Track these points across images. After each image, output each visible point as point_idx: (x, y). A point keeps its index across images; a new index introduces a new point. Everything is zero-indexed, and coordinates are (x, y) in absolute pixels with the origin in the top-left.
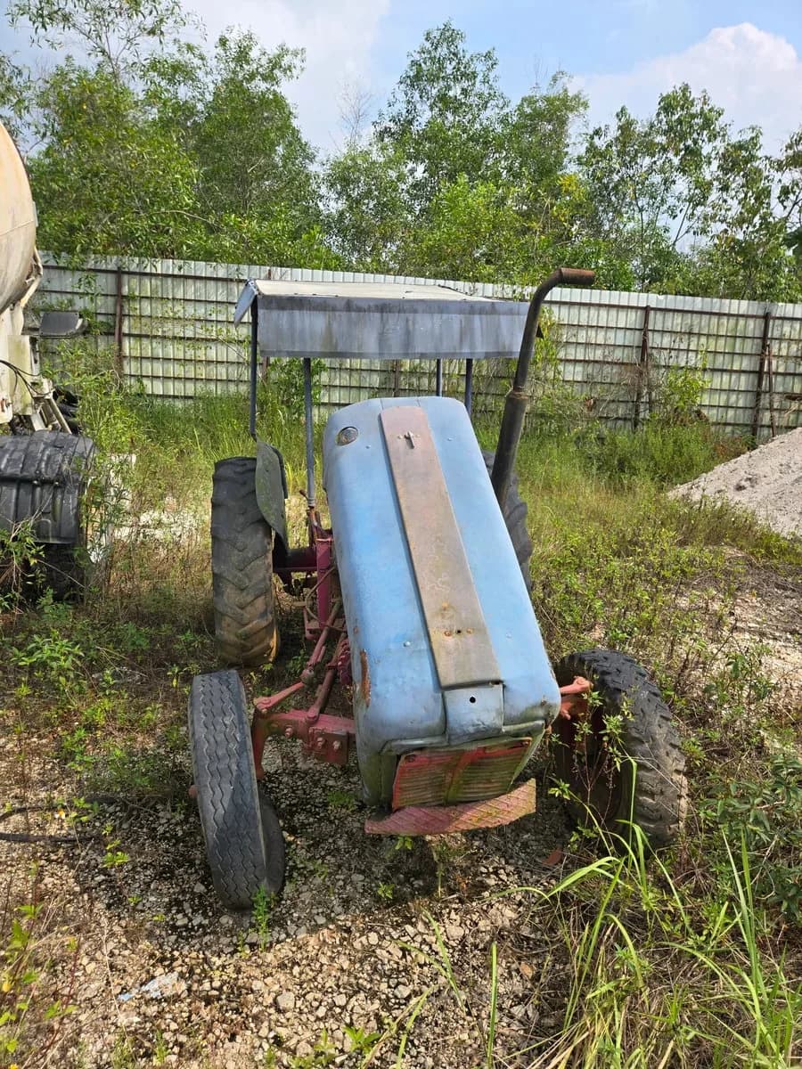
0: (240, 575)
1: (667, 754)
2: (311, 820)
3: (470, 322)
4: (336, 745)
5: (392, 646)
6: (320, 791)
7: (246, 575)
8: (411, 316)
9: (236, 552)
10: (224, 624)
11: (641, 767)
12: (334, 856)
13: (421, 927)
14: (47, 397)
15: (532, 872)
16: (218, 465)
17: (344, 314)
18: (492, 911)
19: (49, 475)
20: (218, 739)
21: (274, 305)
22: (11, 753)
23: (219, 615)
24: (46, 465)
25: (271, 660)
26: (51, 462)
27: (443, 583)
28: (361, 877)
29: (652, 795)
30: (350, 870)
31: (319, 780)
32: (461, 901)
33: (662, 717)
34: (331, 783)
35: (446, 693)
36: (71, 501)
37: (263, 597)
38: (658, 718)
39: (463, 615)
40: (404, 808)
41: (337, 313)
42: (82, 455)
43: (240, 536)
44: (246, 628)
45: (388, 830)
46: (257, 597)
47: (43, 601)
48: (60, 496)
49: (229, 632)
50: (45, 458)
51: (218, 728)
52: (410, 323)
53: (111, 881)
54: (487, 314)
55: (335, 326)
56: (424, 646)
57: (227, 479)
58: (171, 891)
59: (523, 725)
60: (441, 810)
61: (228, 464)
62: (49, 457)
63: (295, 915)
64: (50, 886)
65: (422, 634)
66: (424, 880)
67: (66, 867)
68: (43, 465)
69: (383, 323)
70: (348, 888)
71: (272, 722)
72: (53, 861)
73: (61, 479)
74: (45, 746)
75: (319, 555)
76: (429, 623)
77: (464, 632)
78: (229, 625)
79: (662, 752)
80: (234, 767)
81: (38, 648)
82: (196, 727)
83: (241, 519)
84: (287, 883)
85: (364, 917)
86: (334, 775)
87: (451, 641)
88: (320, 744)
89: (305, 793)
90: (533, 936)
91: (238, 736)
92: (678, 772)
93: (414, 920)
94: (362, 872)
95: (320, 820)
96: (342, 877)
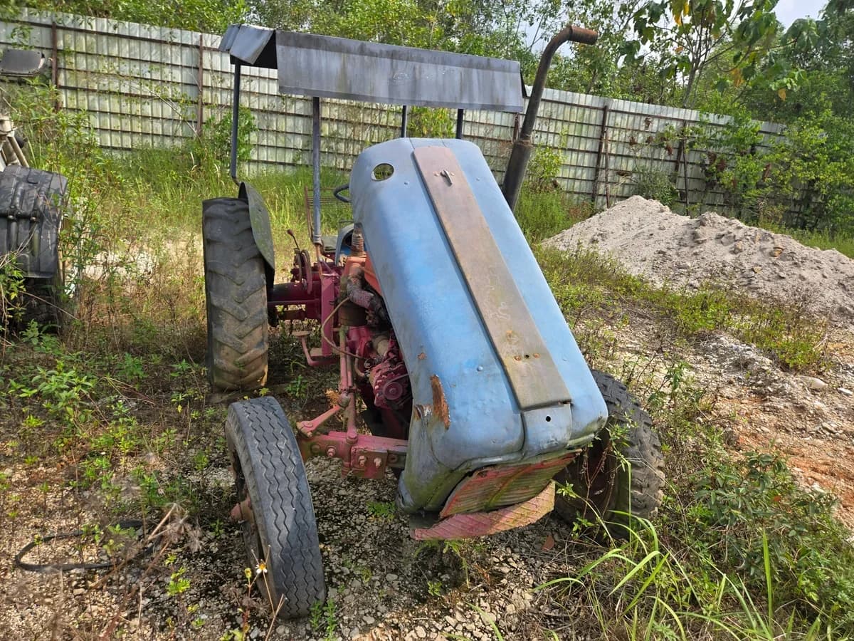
0: (239, 307)
1: (652, 454)
2: (335, 527)
3: (469, 76)
4: (378, 462)
5: (466, 371)
6: (335, 500)
7: (246, 308)
8: (418, 65)
9: (235, 286)
10: (223, 353)
11: (634, 466)
12: (364, 559)
13: (458, 616)
14: (9, 135)
15: (535, 558)
16: (206, 204)
17: (357, 57)
18: (514, 596)
19: (25, 210)
20: (275, 463)
21: (292, 42)
22: (19, 483)
23: (218, 345)
24: (21, 200)
25: (263, 384)
26: (25, 197)
27: (503, 311)
28: (395, 577)
29: (640, 488)
30: (382, 570)
31: (331, 491)
32: (486, 590)
33: (645, 423)
34: (342, 492)
35: (525, 413)
36: (50, 237)
37: (260, 328)
38: (643, 425)
39: (527, 339)
40: (452, 516)
41: (351, 56)
42: (57, 191)
43: (238, 271)
44: (244, 357)
45: (436, 536)
46: (256, 327)
47: (29, 333)
48: (37, 231)
49: (227, 360)
50: (19, 193)
51: (273, 452)
52: (417, 71)
53: (157, 604)
54: (483, 68)
55: (349, 67)
56: (498, 370)
57: (220, 217)
58: (221, 607)
59: (581, 439)
60: (485, 515)
61: (216, 203)
62: (23, 193)
63: (345, 618)
64: (95, 614)
65: (492, 358)
66: (450, 574)
67: (106, 594)
68: (17, 200)
69: (393, 69)
70: (385, 587)
71: (315, 444)
72: (91, 588)
73: (38, 214)
74: (55, 474)
75: (323, 289)
76: (499, 349)
77: (531, 356)
78: (227, 354)
79: (648, 452)
80: (294, 490)
81: (42, 380)
82: (251, 452)
83: (238, 256)
84: (330, 588)
85: (407, 613)
86: (343, 485)
87: (522, 364)
88: (362, 462)
89: (321, 503)
90: (552, 614)
91: (294, 459)
92: (660, 468)
93: (451, 611)
94: (395, 571)
95: (343, 527)
96: (377, 578)
